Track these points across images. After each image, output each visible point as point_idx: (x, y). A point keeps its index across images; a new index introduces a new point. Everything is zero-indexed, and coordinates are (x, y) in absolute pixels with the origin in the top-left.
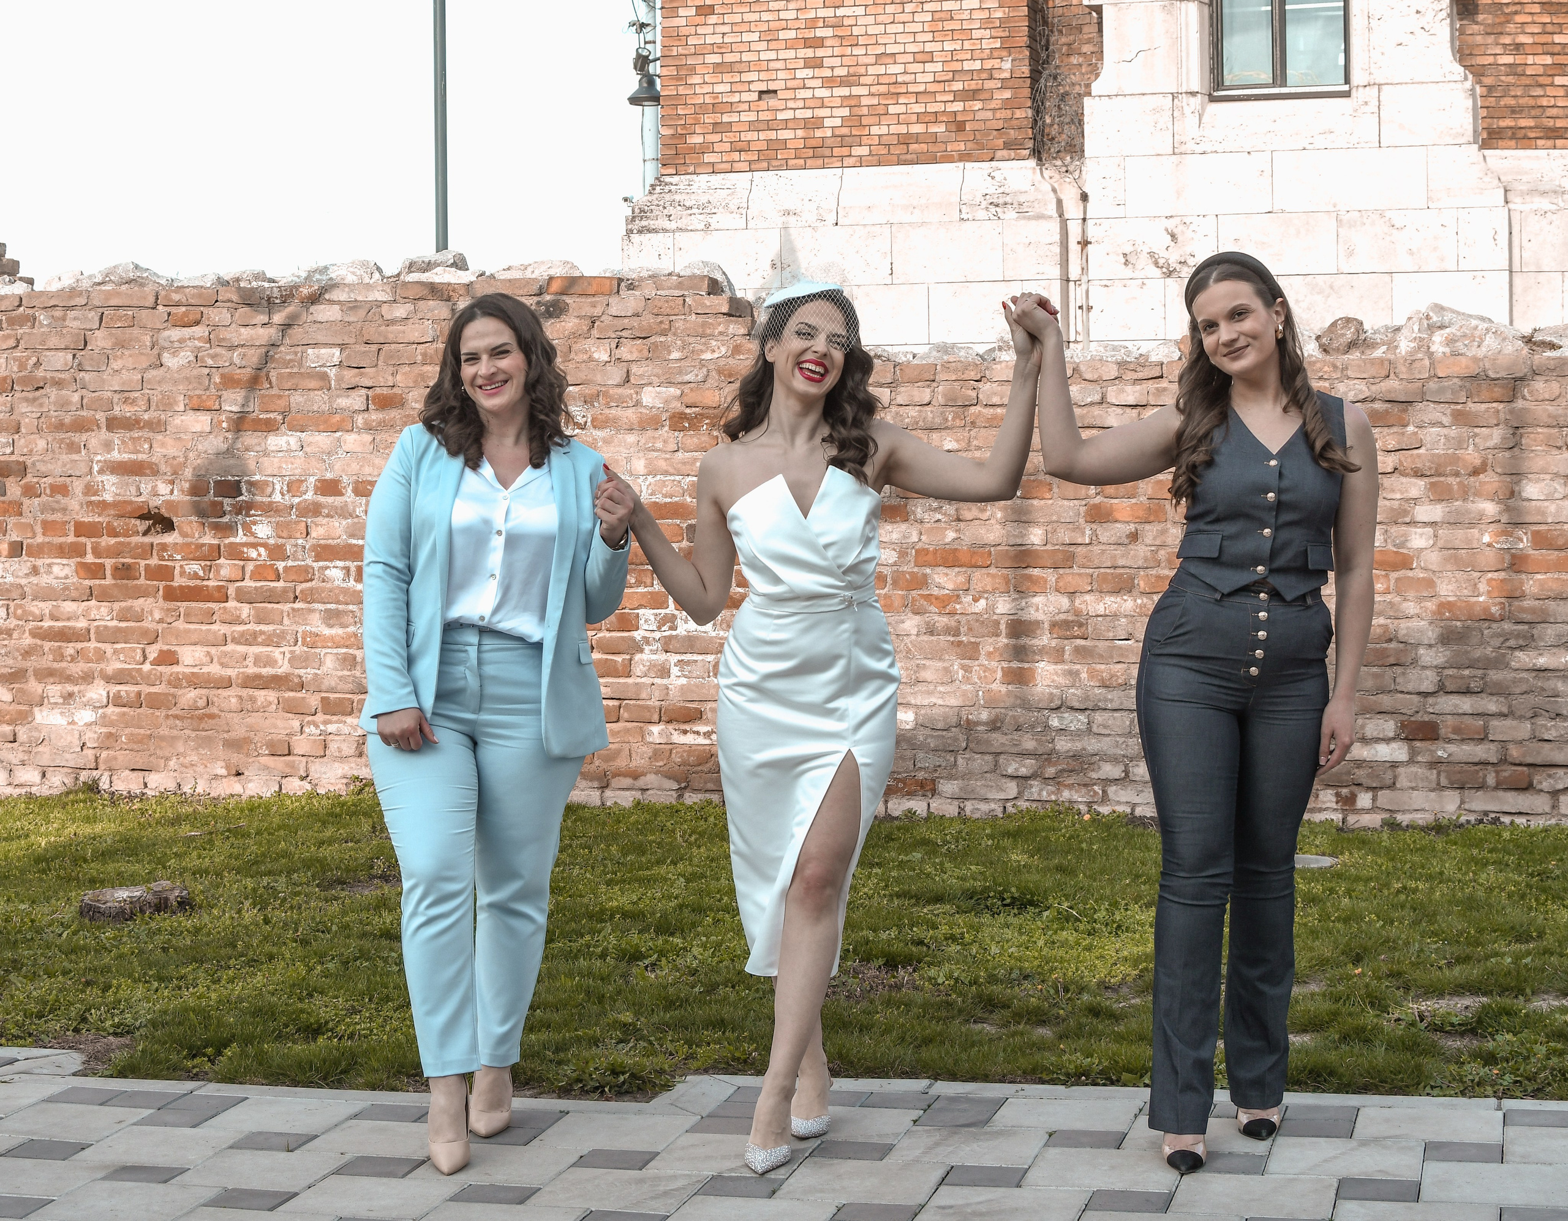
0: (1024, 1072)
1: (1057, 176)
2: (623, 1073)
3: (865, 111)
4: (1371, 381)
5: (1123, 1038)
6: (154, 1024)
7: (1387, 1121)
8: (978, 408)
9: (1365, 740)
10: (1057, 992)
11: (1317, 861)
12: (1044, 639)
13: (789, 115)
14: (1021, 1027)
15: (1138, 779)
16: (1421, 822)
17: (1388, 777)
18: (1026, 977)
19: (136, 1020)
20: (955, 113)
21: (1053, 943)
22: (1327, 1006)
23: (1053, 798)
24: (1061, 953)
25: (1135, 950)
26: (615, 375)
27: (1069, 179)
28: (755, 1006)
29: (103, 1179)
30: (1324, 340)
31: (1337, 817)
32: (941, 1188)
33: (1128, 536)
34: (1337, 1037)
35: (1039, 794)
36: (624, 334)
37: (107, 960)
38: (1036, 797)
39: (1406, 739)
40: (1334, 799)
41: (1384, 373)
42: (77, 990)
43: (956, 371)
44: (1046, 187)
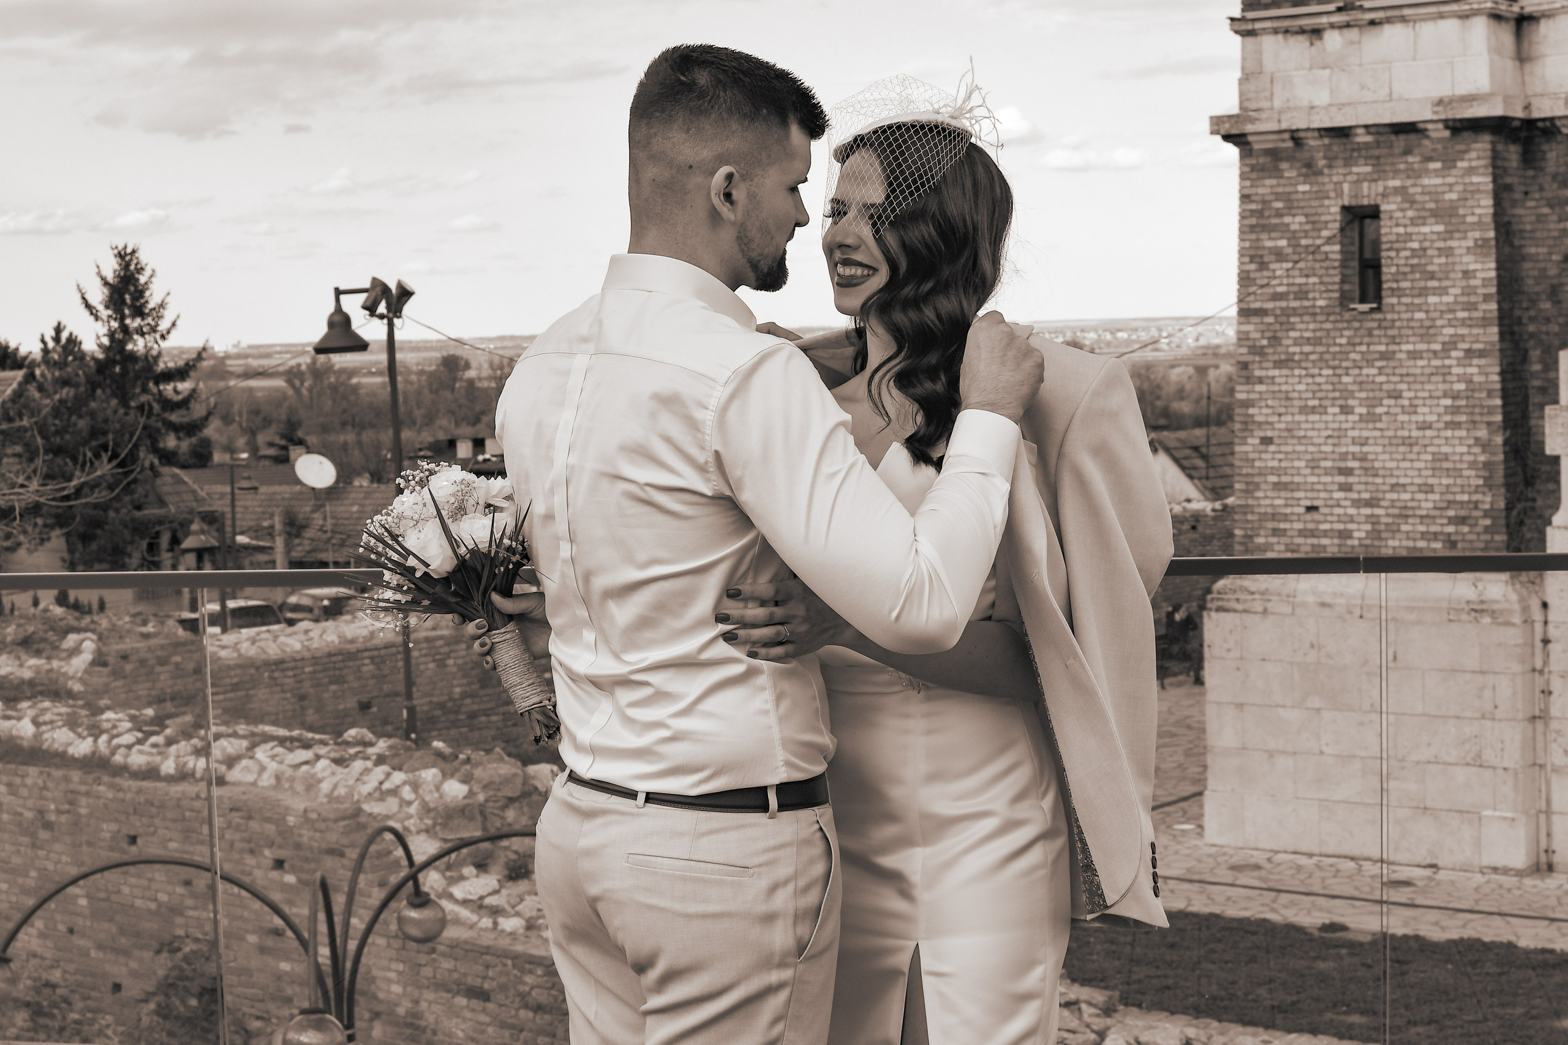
13: (1327, 526)
27: (1534, 590)
44: (1514, 597)
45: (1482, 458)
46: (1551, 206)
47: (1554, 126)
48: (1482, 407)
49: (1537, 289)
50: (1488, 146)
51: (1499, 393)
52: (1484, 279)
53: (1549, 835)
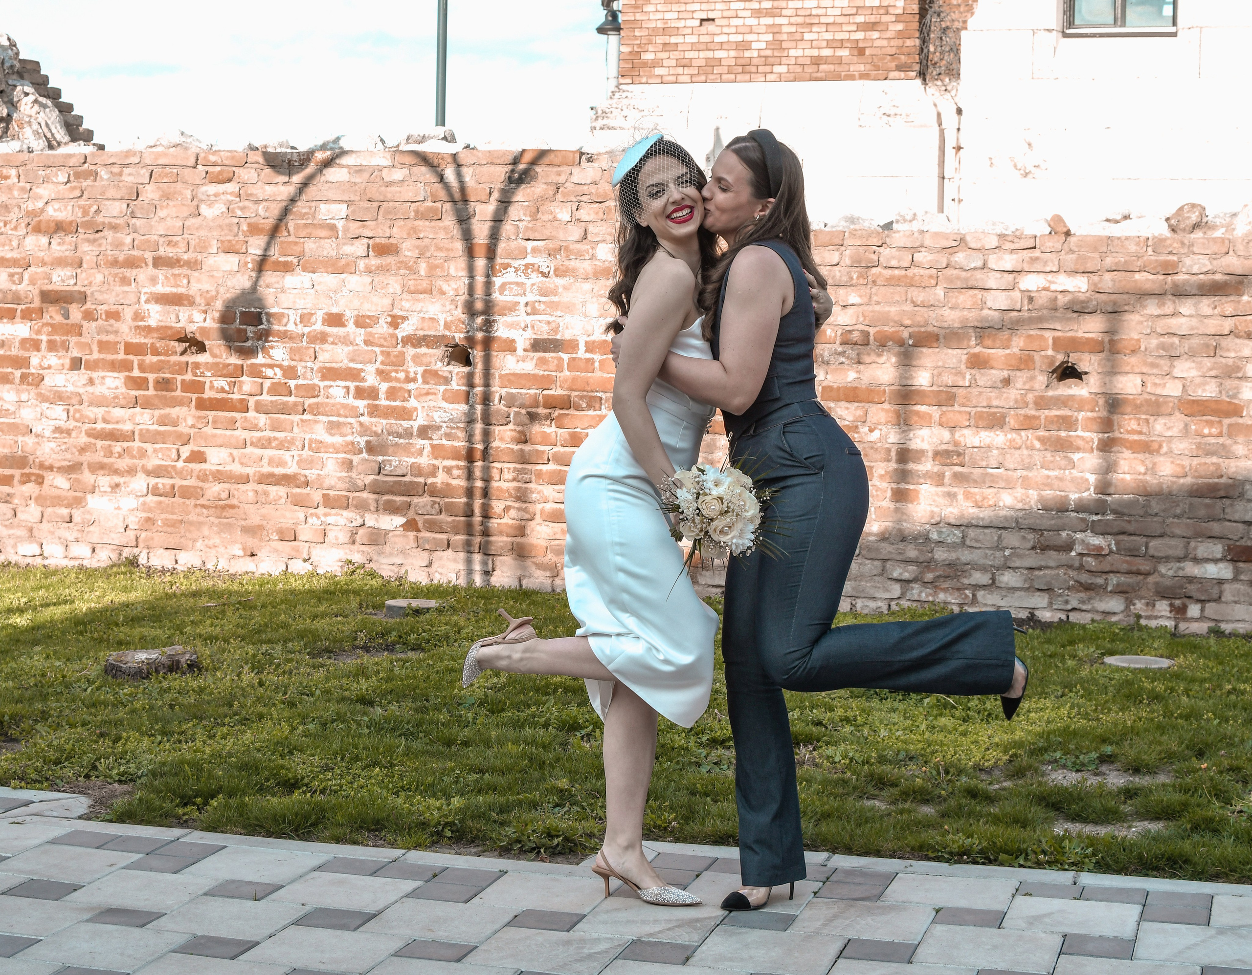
0: (913, 849)
1: (937, 94)
2: (558, 836)
3: (785, 37)
4: (1213, 256)
5: (999, 819)
6: (154, 774)
7: (1240, 909)
8: (879, 269)
9: (1196, 560)
10: (939, 773)
11: (1156, 663)
12: (927, 466)
13: (723, 38)
14: (907, 805)
15: (1003, 585)
16: (1241, 631)
17: (1215, 592)
18: (911, 759)
19: (139, 769)
20: (857, 41)
21: (934, 727)
22: (1178, 797)
23: (931, 599)
24: (941, 737)
25: (1006, 737)
26: (575, 233)
27: (948, 95)
28: (675, 777)
29: (87, 921)
30: (1173, 222)
31: (1170, 624)
32: (840, 960)
33: (1001, 381)
34: (1189, 826)
35: (919, 595)
36: (584, 198)
37: (121, 713)
38: (916, 597)
39: (1232, 560)
40: (1168, 609)
41: (1224, 250)
42: (92, 741)
43: (861, 237)
44: (928, 104)
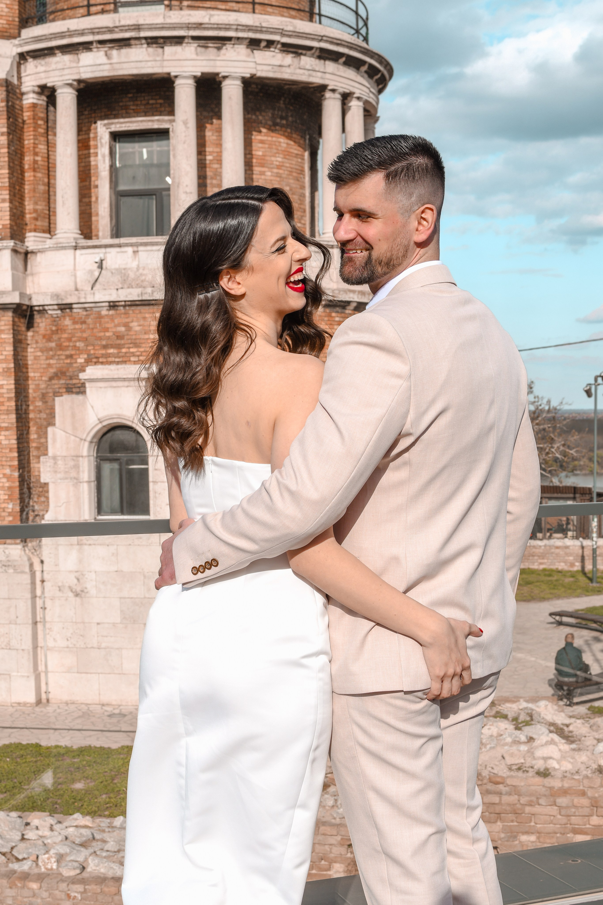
1: (30, 552)
27: (35, 553)
44: (25, 558)
45: (7, 485)
46: (42, 351)
47: (44, 310)
48: (7, 457)
49: (34, 395)
50: (11, 319)
51: (16, 450)
52: (8, 389)
53: (47, 684)
